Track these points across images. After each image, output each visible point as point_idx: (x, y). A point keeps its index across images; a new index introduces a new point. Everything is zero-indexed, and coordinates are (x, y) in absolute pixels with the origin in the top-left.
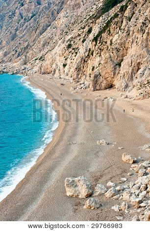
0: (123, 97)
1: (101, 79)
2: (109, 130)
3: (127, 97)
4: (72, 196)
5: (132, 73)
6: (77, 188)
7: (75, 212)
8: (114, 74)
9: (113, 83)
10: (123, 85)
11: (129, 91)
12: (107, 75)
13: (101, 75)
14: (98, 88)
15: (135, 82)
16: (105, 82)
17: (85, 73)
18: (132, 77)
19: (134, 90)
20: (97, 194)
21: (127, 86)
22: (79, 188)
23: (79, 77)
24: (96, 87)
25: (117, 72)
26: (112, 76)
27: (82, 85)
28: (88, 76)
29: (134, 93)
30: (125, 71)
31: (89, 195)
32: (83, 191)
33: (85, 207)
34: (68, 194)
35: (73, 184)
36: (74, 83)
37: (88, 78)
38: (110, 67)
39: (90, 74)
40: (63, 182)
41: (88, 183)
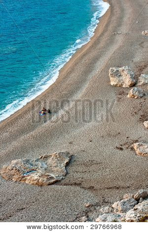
6: (121, 78)
7: (118, 101)
20: (141, 84)
22: (123, 78)
31: (133, 85)
32: (127, 81)
33: (128, 96)
34: (112, 83)
35: (117, 74)
40: (108, 72)
41: (132, 73)
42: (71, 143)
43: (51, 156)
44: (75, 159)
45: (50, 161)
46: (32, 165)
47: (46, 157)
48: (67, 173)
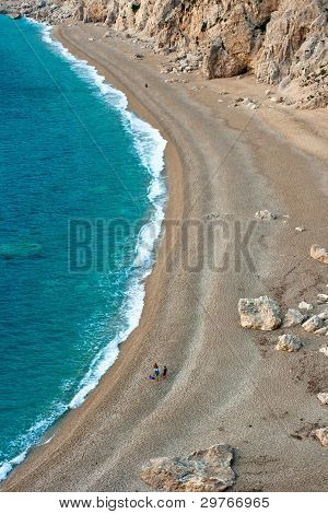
0: (273, 99)
1: (225, 55)
2: (268, 185)
3: (281, 101)
4: (249, 328)
5: (288, 48)
6: (258, 316)
7: (264, 356)
8: (252, 46)
9: (250, 65)
10: (271, 71)
11: (284, 86)
12: (237, 49)
13: (224, 48)
14: (218, 73)
15: (295, 67)
16: (232, 61)
17: (185, 33)
18: (288, 54)
19: (294, 84)
20: (289, 324)
21: (278, 74)
22: (262, 315)
23: (172, 39)
24: (214, 70)
25: (257, 42)
26: (248, 51)
27: (183, 63)
28: (193, 41)
29: (294, 91)
30: (274, 42)
31: (278, 327)
32: (268, 321)
33: (277, 347)
34: (244, 324)
35: (252, 309)
36: (162, 53)
37: (192, 45)
38: (243, 32)
39: (197, 38)
40: (236, 306)
41: (276, 308)
42: (221, 429)
43: (206, 451)
44: (239, 454)
45: (207, 458)
46: (185, 465)
47: (201, 453)
48: (236, 476)
